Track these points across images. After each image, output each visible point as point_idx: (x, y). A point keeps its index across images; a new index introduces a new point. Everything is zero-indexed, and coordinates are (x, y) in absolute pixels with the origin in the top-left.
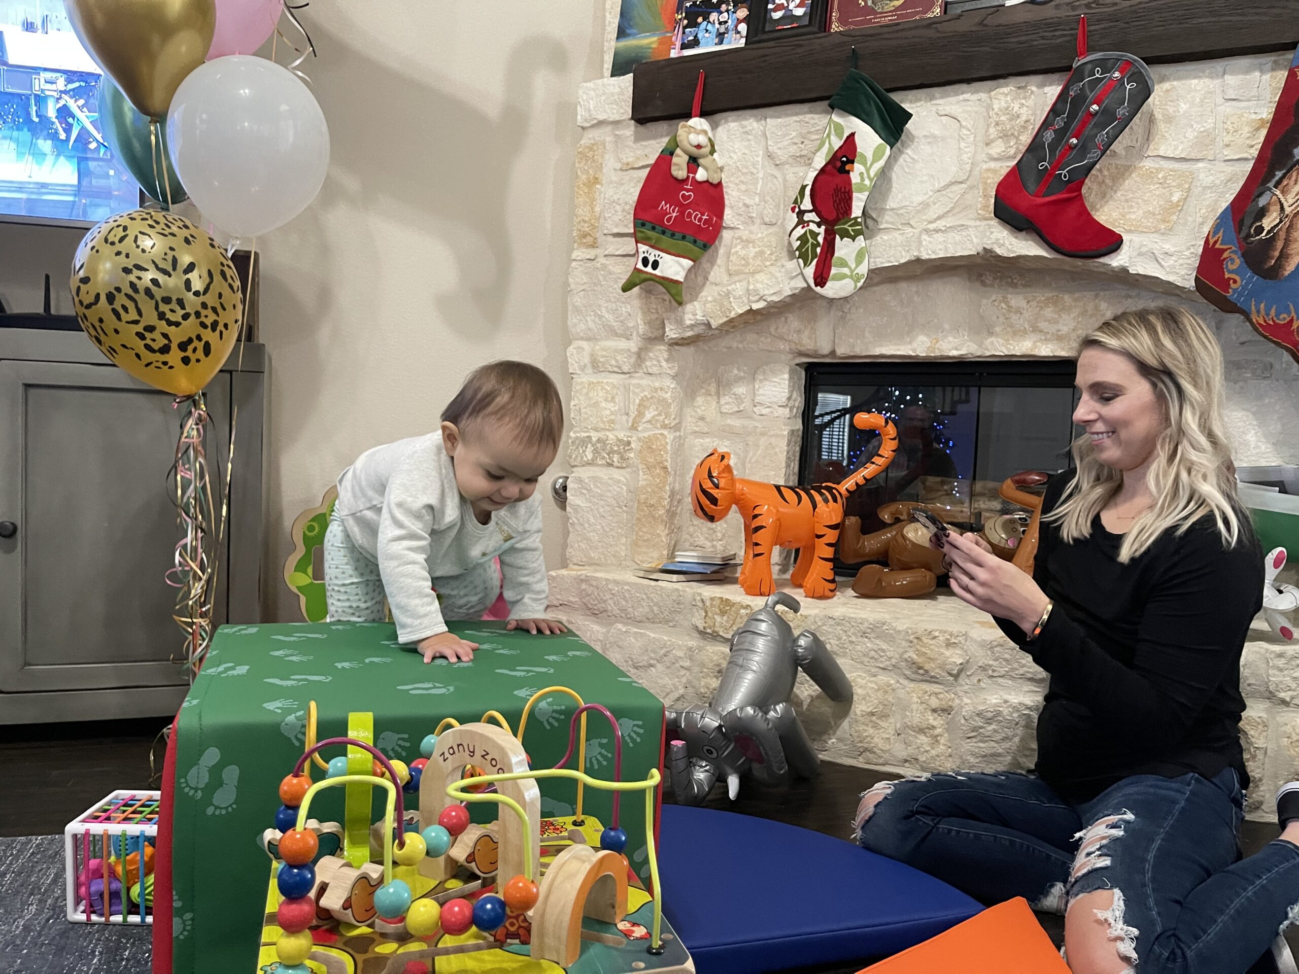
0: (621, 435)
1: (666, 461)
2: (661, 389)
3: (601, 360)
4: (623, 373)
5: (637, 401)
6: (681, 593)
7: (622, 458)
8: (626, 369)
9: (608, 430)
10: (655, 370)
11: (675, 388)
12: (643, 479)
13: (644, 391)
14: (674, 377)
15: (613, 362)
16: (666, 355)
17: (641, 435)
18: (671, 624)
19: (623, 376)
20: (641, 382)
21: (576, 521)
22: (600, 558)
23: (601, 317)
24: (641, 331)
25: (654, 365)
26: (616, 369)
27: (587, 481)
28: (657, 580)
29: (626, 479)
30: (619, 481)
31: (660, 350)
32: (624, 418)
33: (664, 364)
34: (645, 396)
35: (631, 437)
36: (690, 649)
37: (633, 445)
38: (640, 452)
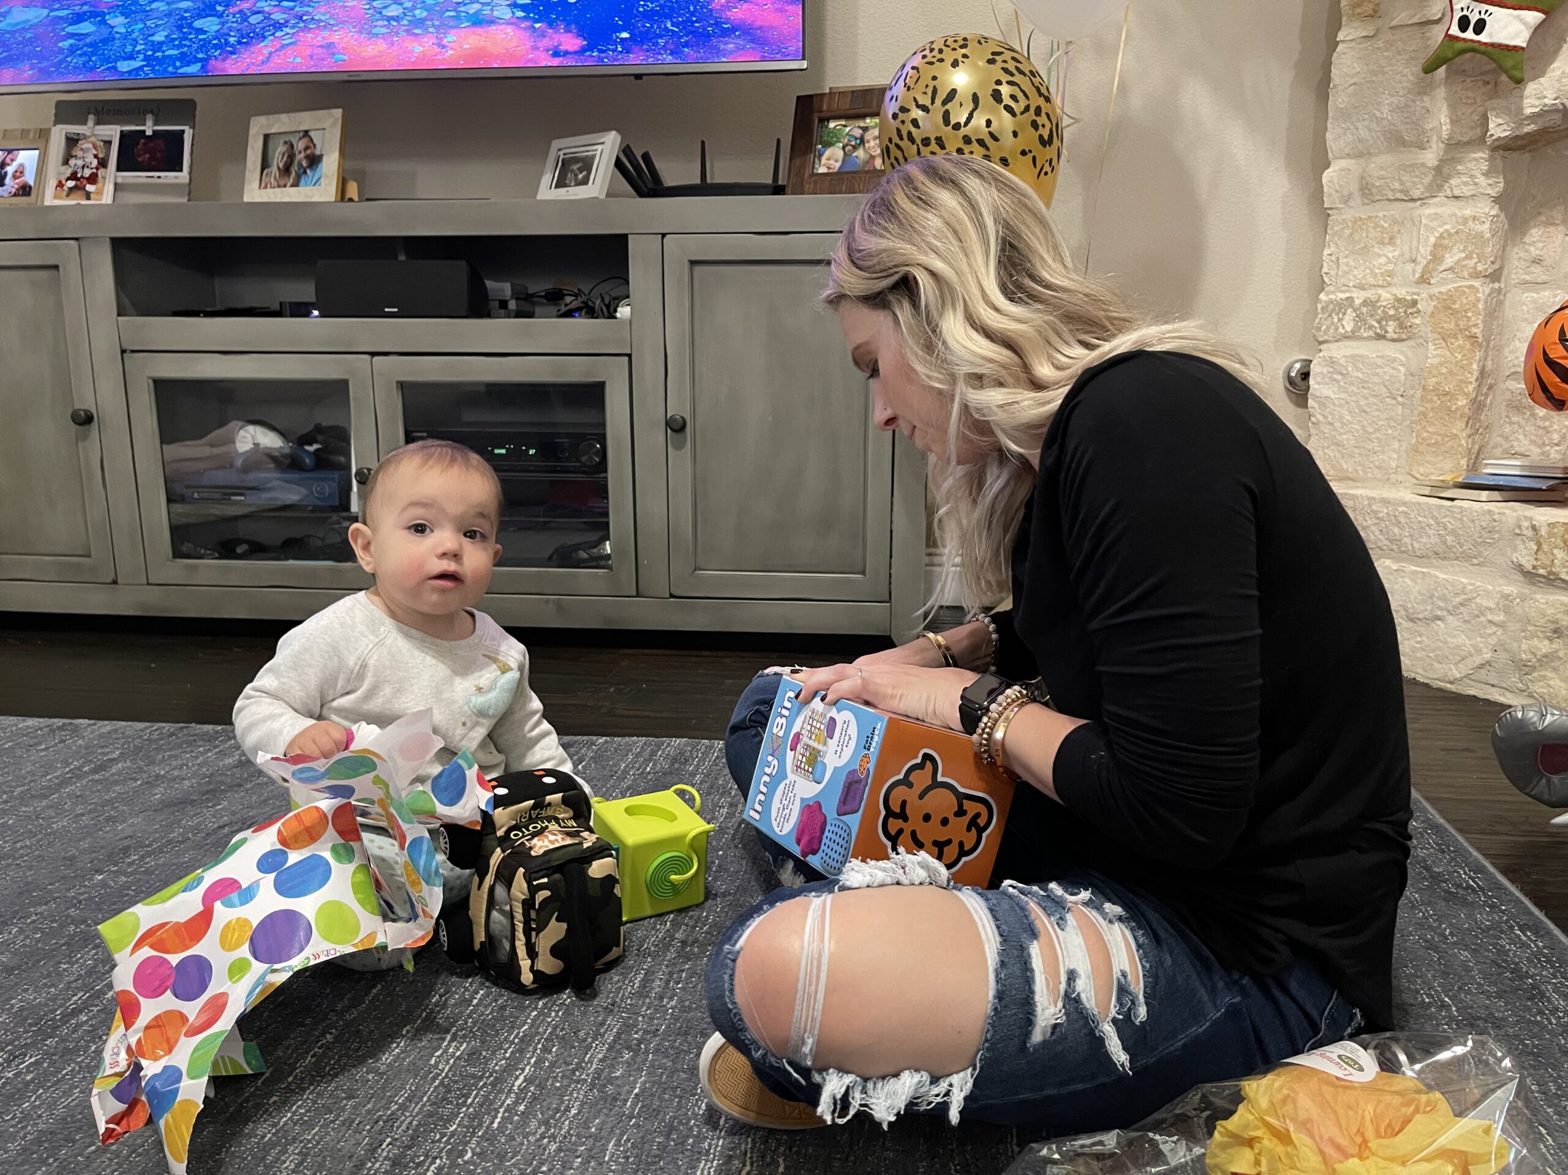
0: (1401, 292)
1: (1476, 325)
2: (1474, 218)
3: (1377, 184)
4: (1413, 200)
5: (1432, 240)
6: (1496, 517)
7: (1402, 326)
8: (1416, 194)
9: (1383, 286)
10: (1467, 191)
11: (1497, 216)
12: (1434, 354)
13: (1445, 223)
14: (1497, 200)
15: (1397, 186)
16: (1485, 166)
17: (1435, 290)
18: (1475, 561)
19: (1411, 205)
20: (1439, 211)
21: (1321, 418)
22: (1356, 471)
23: (1379, 121)
24: (1445, 134)
25: (1465, 184)
26: (1399, 196)
27: (1342, 361)
28: (1452, 500)
29: (1406, 357)
30: (1395, 360)
31: (1476, 159)
32: (1409, 267)
33: (1482, 180)
34: (1446, 231)
35: (1418, 294)
36: (1506, 597)
37: (1419, 306)
38: (1433, 315)
